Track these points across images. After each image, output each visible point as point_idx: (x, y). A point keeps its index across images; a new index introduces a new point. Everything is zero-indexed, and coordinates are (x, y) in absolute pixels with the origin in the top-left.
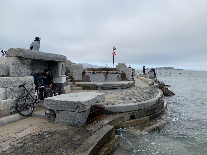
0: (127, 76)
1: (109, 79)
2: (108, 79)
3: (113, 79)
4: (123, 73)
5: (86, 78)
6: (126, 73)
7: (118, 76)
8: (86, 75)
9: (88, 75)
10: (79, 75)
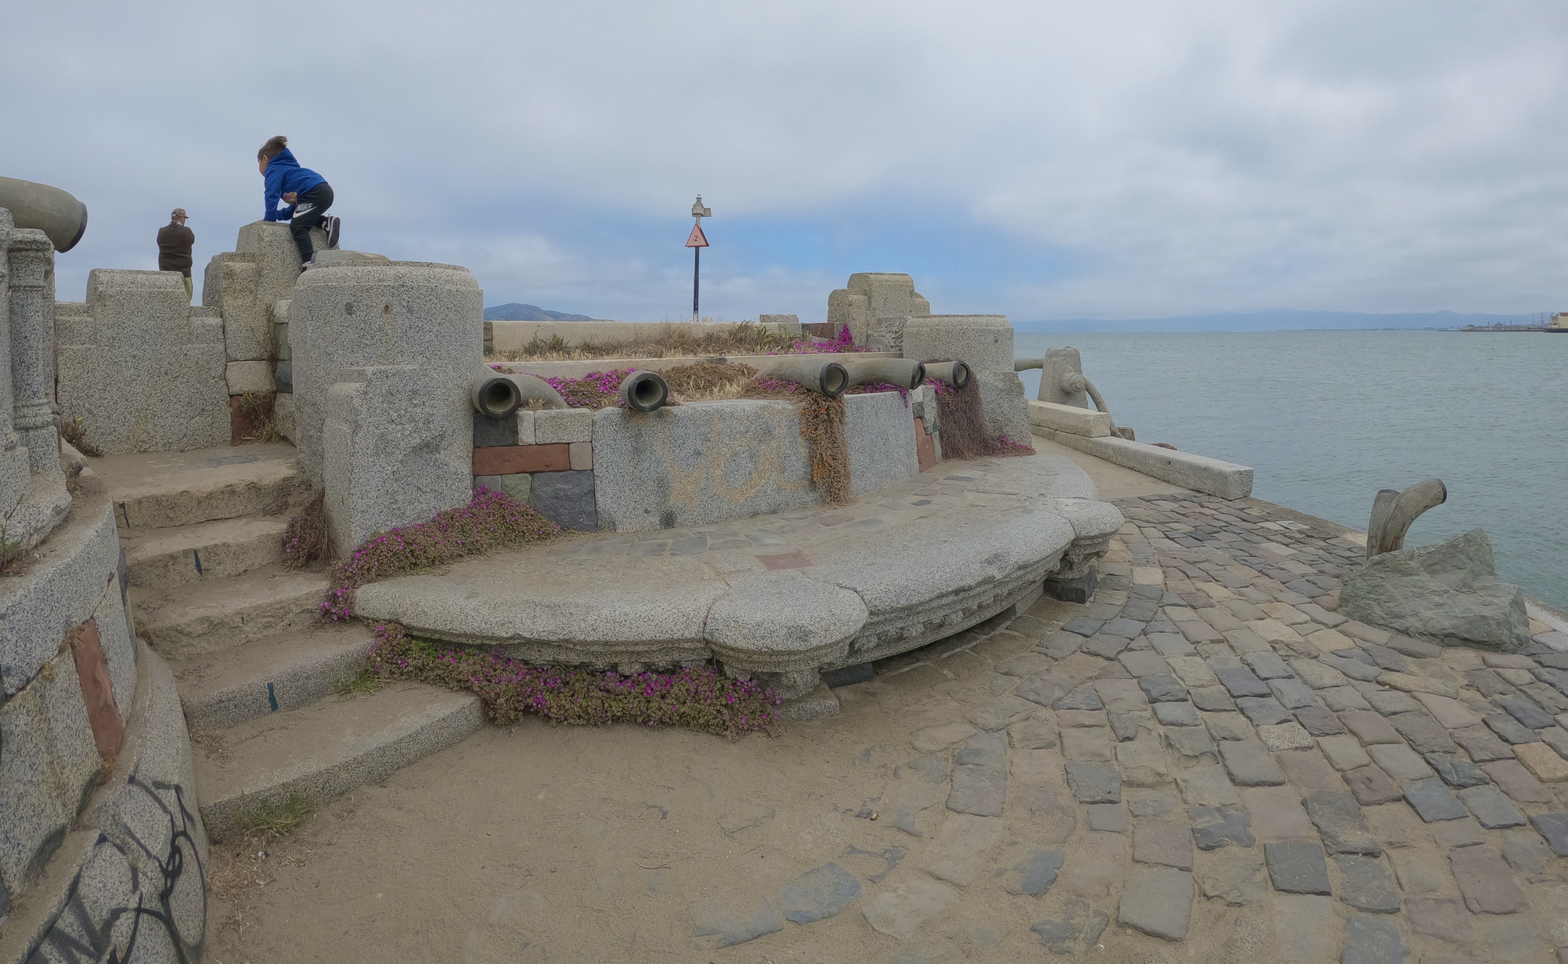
0: (995, 407)
3: (883, 468)
4: (957, 373)
5: (525, 484)
7: (918, 413)
8: (527, 435)
9: (566, 439)
10: (418, 440)
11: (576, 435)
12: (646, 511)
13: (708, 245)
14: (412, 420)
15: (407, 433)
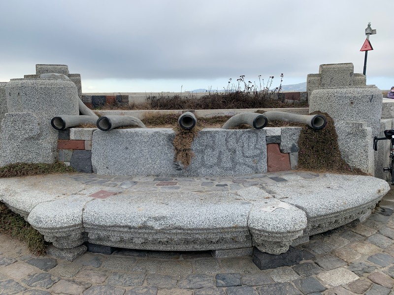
0: (344, 143)
1: (203, 164)
2: (195, 163)
3: (229, 165)
4: (316, 121)
5: (70, 153)
6: (341, 126)
7: (274, 142)
8: (72, 137)
9: (83, 139)
10: (27, 136)
11: (86, 138)
12: (107, 168)
13: (372, 49)
14: (24, 129)
15: (22, 133)
